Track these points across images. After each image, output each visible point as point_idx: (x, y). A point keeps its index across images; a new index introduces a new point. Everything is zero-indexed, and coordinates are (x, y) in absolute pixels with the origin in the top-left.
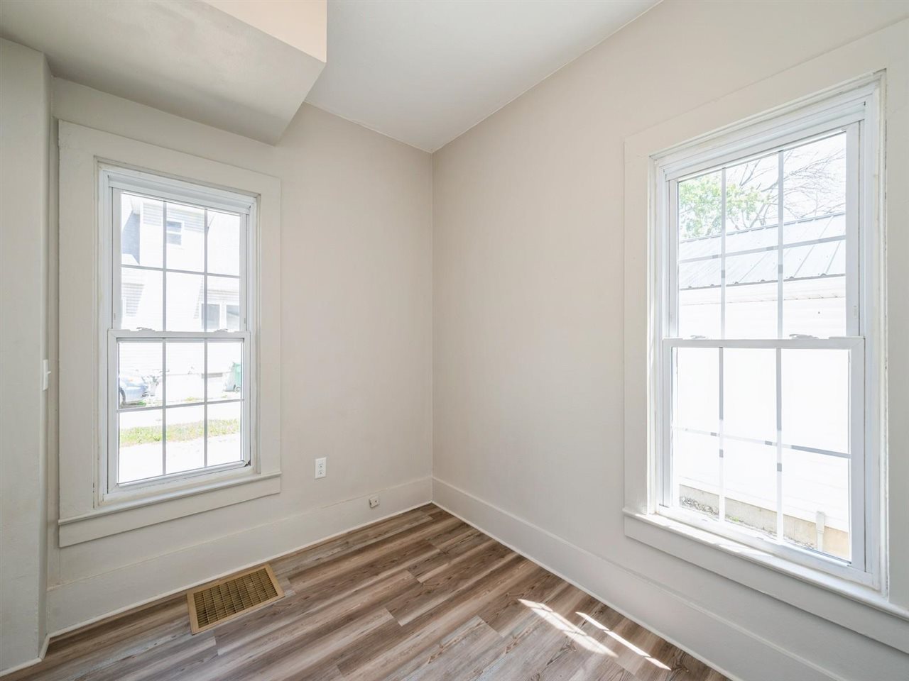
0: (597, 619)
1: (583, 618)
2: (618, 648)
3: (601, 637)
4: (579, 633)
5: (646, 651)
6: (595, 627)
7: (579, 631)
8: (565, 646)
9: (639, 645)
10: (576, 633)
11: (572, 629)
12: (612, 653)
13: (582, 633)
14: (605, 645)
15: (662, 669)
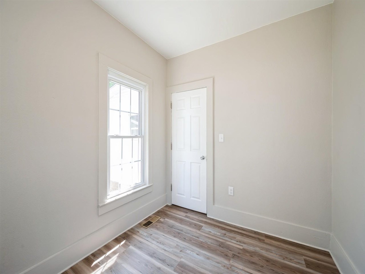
0: (98, 258)
1: (97, 263)
2: (114, 253)
3: (109, 257)
4: (105, 266)
5: (117, 245)
6: (103, 259)
7: (103, 265)
8: (110, 270)
9: (114, 247)
10: (104, 267)
11: (102, 268)
12: (117, 255)
13: (105, 264)
14: (113, 257)
15: (125, 242)
